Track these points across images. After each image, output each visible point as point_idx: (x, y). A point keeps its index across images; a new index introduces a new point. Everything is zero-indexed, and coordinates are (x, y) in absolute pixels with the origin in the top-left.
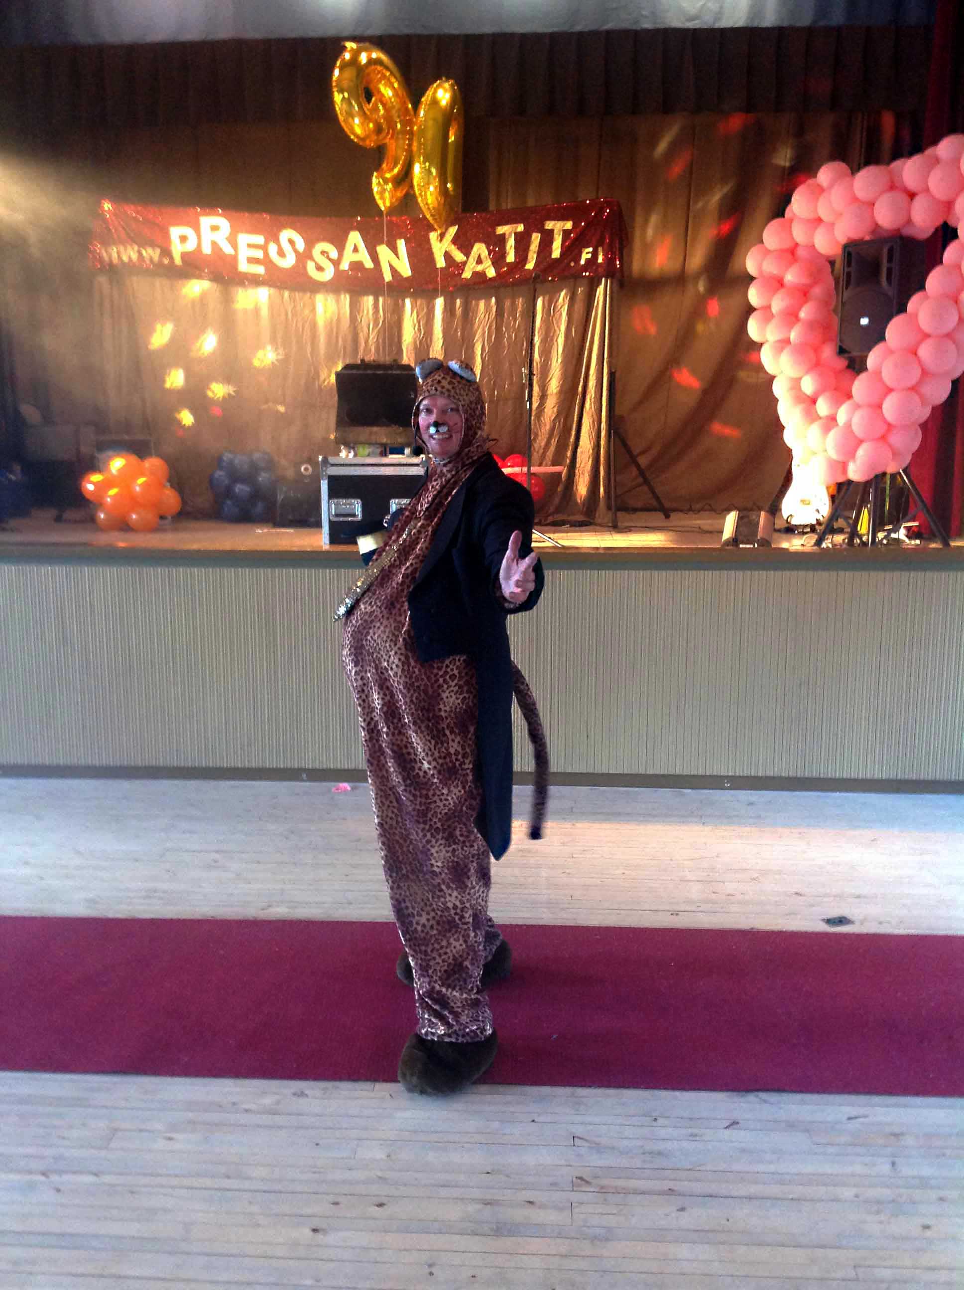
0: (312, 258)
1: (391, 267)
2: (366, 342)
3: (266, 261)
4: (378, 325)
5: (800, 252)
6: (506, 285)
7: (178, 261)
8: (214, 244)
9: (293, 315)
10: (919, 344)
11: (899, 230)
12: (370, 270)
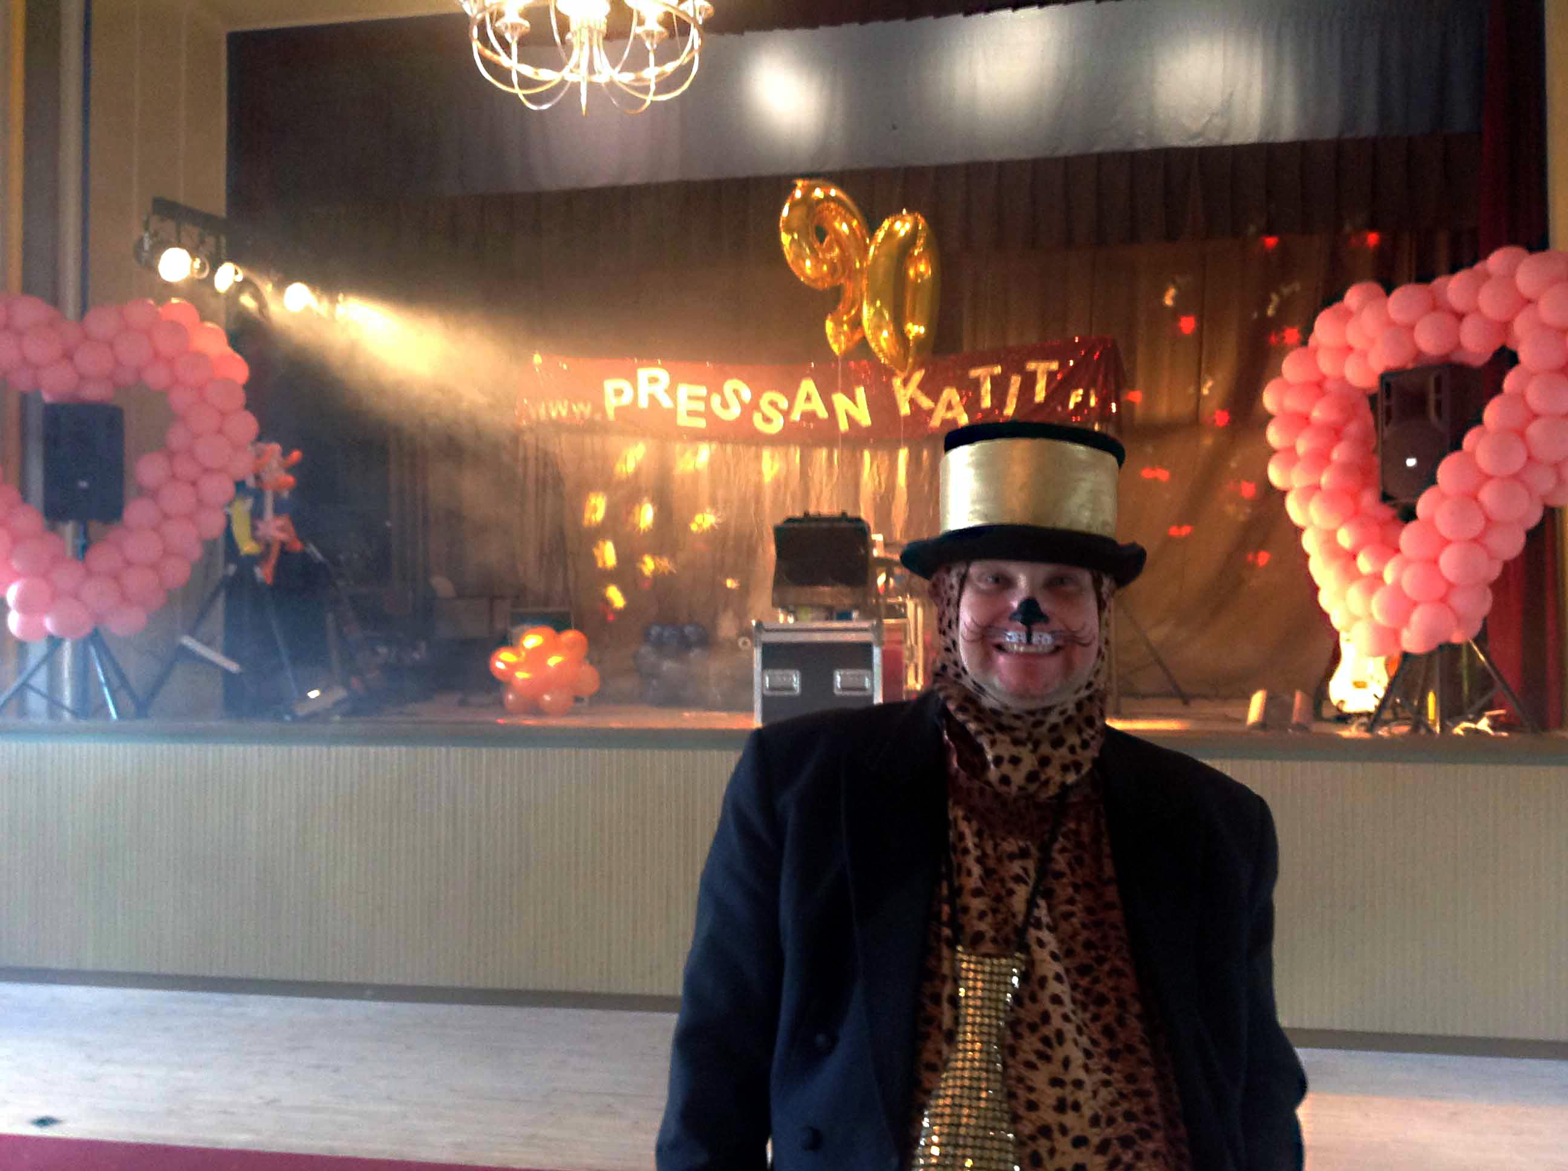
0: (758, 408)
1: (847, 414)
3: (709, 414)
4: (832, 481)
5: (1329, 385)
7: (611, 416)
8: (652, 398)
9: (735, 472)
10: (1479, 487)
11: (1447, 356)
12: (823, 421)
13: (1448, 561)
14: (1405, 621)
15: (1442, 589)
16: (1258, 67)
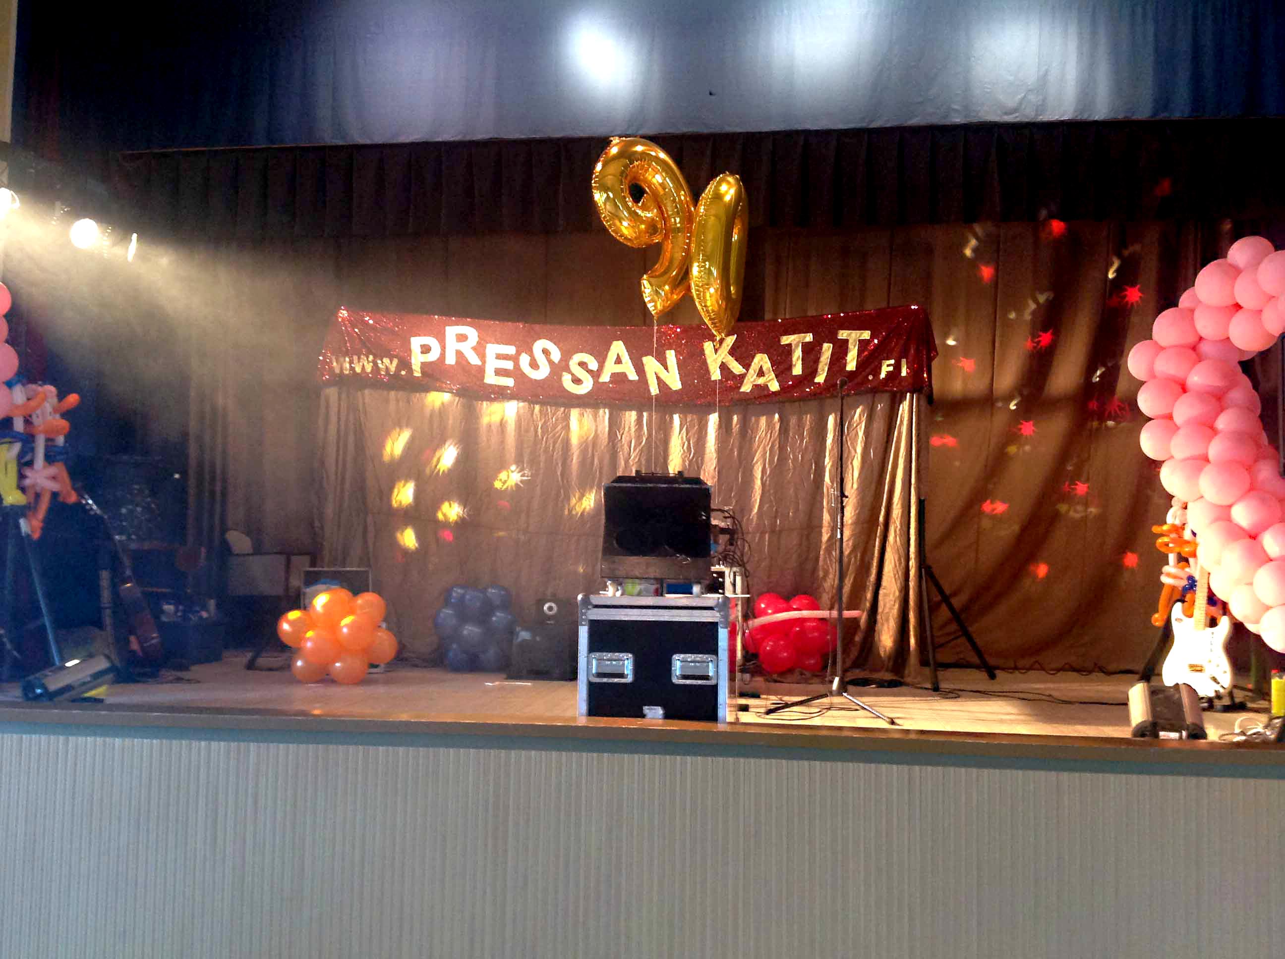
0: (567, 369)
1: (658, 378)
2: (627, 462)
3: (517, 374)
4: (641, 443)
6: (793, 400)
7: (417, 374)
8: (459, 354)
9: (543, 432)
12: (634, 384)
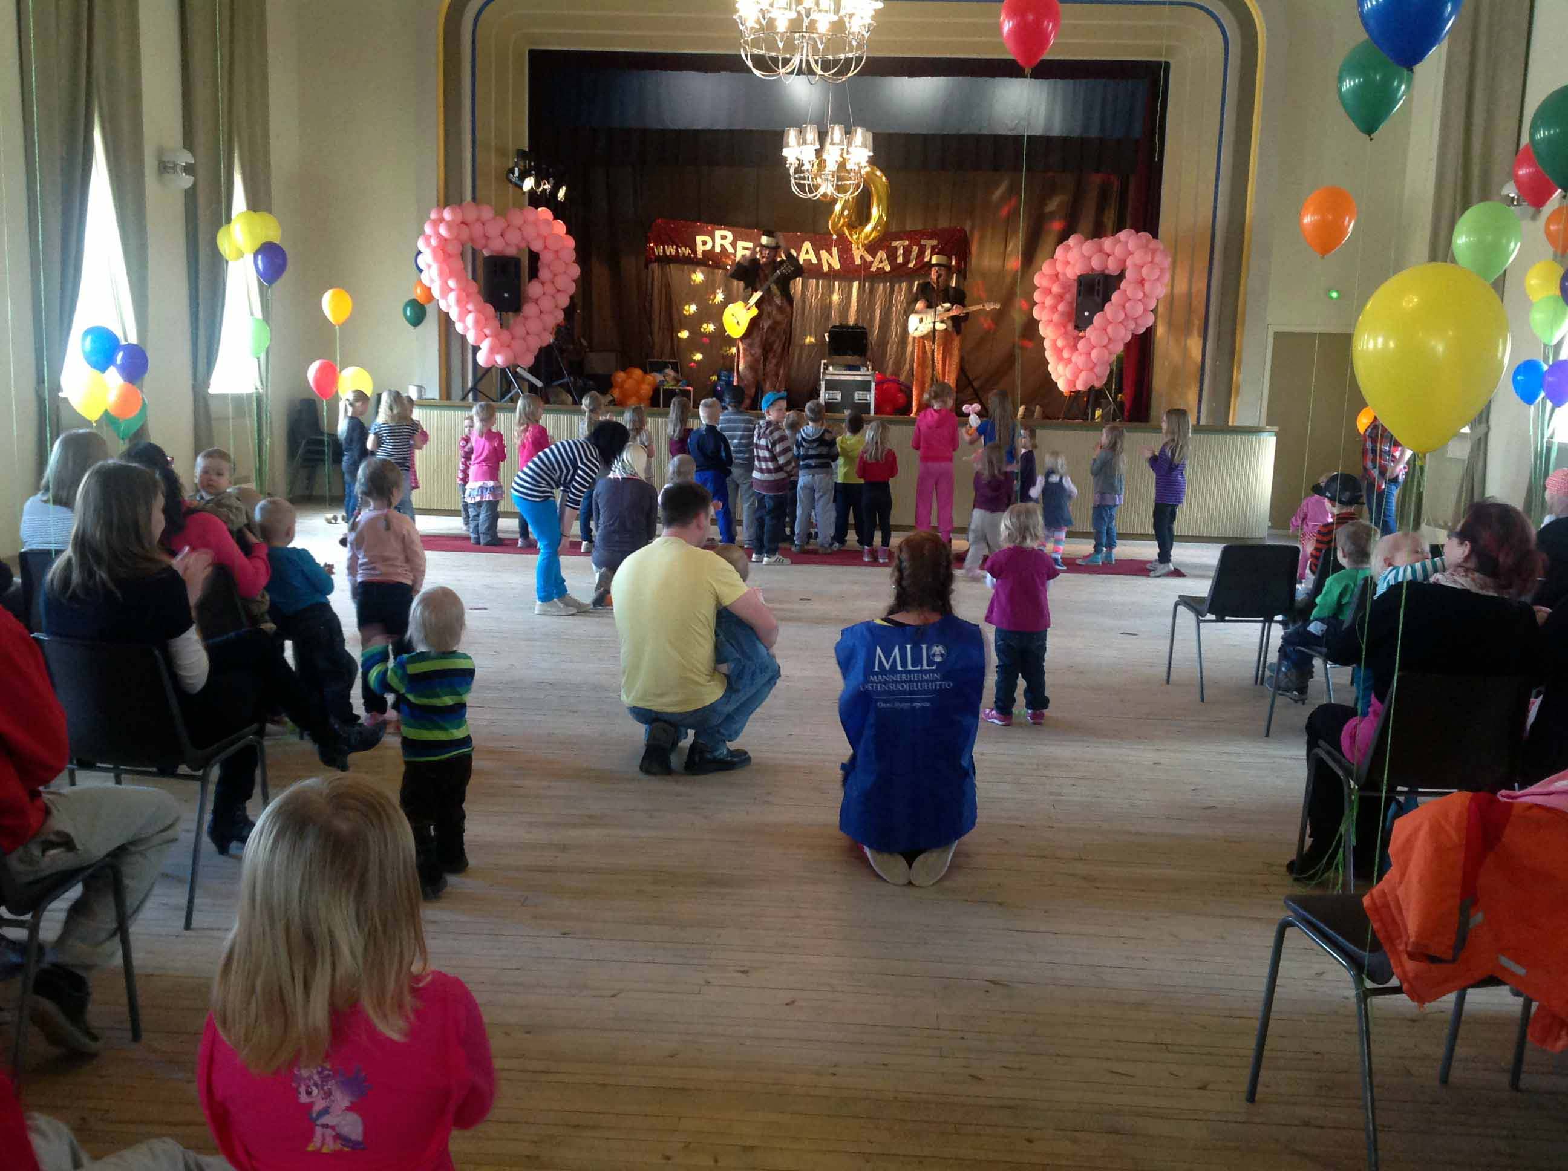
1: (828, 262)
5: (1060, 277)
6: (897, 276)
7: (700, 256)
8: (722, 246)
10: (1108, 326)
11: (1102, 271)
12: (815, 265)
13: (1094, 354)
14: (1077, 377)
15: (1091, 365)
16: (1044, 96)
